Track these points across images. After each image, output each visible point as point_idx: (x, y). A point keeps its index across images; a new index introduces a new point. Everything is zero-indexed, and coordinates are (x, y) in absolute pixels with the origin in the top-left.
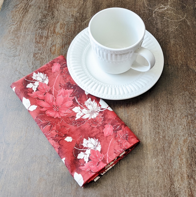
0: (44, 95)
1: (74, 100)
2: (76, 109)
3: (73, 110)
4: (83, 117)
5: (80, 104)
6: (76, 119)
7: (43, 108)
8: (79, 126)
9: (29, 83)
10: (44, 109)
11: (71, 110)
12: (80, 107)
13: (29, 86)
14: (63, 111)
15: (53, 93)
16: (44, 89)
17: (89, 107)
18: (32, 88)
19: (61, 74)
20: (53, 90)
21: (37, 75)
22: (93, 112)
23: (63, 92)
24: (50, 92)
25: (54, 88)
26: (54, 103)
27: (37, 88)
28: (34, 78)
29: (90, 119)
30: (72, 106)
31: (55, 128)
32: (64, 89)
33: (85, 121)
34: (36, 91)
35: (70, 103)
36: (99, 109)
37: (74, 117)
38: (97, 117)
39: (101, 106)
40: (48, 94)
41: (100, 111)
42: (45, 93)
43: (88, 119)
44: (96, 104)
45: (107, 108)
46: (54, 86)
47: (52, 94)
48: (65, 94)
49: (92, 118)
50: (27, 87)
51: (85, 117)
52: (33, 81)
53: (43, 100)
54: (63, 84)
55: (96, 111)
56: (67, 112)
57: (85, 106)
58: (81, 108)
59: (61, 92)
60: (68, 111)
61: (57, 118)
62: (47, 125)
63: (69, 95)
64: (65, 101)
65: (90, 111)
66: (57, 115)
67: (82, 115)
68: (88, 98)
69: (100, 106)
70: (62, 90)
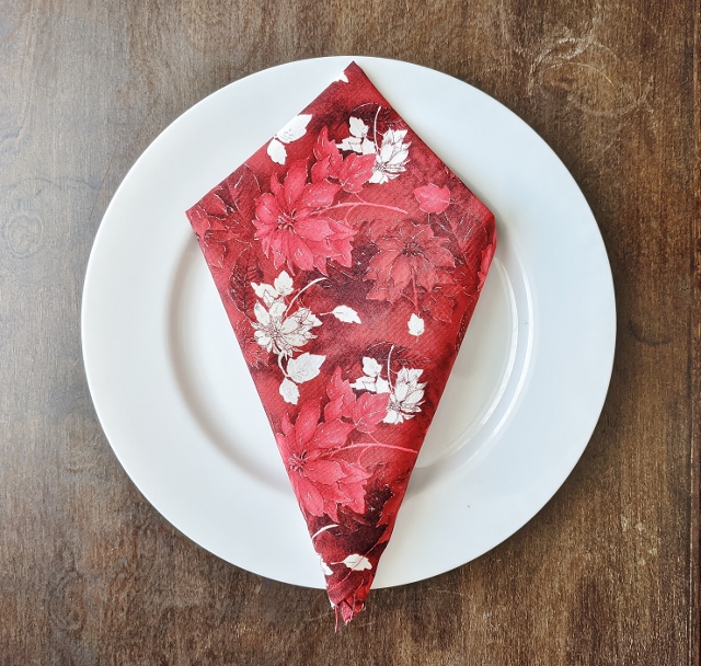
0: (329, 179)
1: (315, 274)
2: (285, 282)
3: (284, 274)
4: (258, 305)
5: (303, 293)
6: (253, 285)
7: (281, 180)
8: (233, 294)
9: (365, 123)
10: (276, 186)
11: (284, 267)
12: (292, 295)
13: (357, 126)
14: (277, 244)
15: (339, 205)
16: (351, 174)
17: (291, 323)
18: (349, 135)
19: (408, 221)
20: (350, 204)
21: (399, 144)
22: (275, 334)
23: (342, 237)
24: (341, 196)
25: (356, 204)
26: (304, 214)
27: (350, 152)
28: (389, 135)
29: (254, 325)
30: (296, 269)
31: (218, 226)
32: (354, 236)
33: (245, 311)
34: (340, 150)
35: (306, 261)
36: (284, 352)
37: (260, 278)
38: (260, 347)
39: (295, 358)
40: (334, 189)
41: (277, 356)
42: (336, 182)
43: (254, 319)
44: (301, 344)
45: (290, 379)
46: (365, 203)
47: (335, 203)
48: (337, 244)
49: (256, 334)
50: (353, 120)
51: (259, 311)
52: (375, 136)
53: (309, 180)
54: (372, 233)
55: (278, 342)
56: (277, 255)
57: (294, 308)
58: (289, 297)
59: (342, 228)
60: (279, 258)
61: (255, 229)
62: (226, 202)
63: (334, 256)
64: (312, 245)
65: (278, 325)
66: (262, 229)
67: (266, 301)
68: (321, 318)
69: (296, 356)
70: (349, 233)
